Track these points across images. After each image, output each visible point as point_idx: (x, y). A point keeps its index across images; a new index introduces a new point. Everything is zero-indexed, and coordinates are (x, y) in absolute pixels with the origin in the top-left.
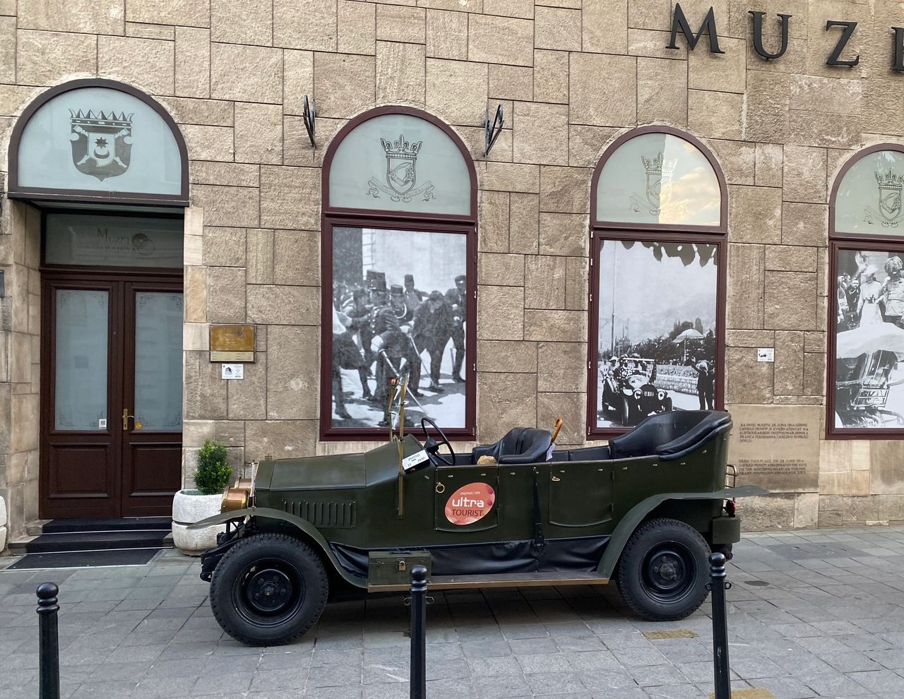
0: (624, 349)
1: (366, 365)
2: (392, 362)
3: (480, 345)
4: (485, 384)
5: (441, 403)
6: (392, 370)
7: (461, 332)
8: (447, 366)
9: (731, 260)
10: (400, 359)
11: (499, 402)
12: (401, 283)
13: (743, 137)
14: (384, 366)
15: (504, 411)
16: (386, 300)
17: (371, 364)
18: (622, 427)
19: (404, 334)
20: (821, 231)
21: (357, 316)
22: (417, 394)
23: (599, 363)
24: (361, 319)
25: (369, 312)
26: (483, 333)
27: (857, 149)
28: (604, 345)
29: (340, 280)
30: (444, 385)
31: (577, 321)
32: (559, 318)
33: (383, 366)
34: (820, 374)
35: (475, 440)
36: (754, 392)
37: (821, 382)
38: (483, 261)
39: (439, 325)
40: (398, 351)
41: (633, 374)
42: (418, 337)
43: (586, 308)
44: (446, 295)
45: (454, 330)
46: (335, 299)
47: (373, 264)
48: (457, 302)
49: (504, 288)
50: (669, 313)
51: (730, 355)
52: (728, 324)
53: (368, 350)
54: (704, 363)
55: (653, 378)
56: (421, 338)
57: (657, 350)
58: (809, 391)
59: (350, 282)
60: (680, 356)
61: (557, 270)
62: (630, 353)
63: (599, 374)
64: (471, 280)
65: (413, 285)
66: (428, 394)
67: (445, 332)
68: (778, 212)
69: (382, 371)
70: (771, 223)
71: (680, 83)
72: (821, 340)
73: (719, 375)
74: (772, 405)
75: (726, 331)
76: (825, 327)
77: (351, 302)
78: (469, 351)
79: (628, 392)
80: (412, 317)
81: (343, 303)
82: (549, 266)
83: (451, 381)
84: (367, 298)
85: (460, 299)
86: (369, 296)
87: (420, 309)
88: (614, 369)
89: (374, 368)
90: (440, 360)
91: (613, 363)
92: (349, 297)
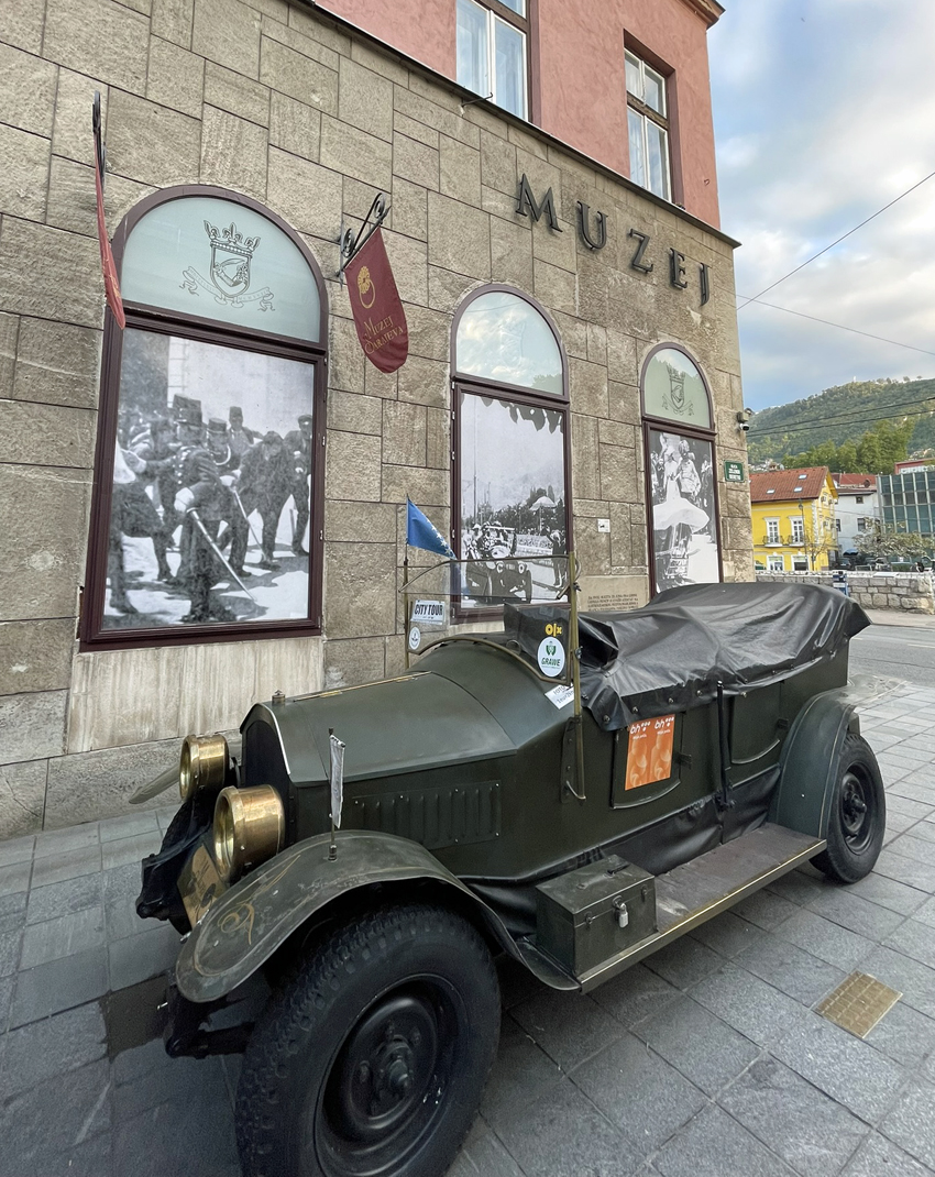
0: (485, 515)
1: (166, 530)
2: (205, 526)
3: (329, 507)
4: (333, 557)
5: (276, 585)
6: (205, 539)
7: (304, 488)
8: (284, 534)
9: (574, 430)
10: (219, 522)
11: (352, 581)
12: (225, 417)
13: (577, 315)
14: (194, 533)
15: (358, 592)
16: (201, 439)
17: (173, 530)
18: (486, 606)
19: (226, 488)
20: (635, 411)
21: (155, 458)
22: (241, 573)
23: (463, 531)
24: (160, 463)
25: (174, 453)
26: (332, 491)
27: (655, 343)
28: (467, 511)
29: (131, 403)
30: (280, 559)
31: (439, 481)
32: (419, 476)
33: (191, 532)
34: (643, 545)
35: (320, 634)
36: (597, 563)
37: (643, 552)
38: (333, 400)
39: (276, 477)
40: (216, 512)
41: (496, 544)
42: (245, 492)
43: (448, 468)
44: (287, 439)
45: (295, 484)
46: (121, 431)
47: (184, 387)
48: (300, 448)
49: (358, 436)
50: (526, 479)
51: (578, 525)
52: (574, 492)
53: (170, 509)
54: (556, 533)
55: (513, 550)
56: (249, 494)
57: (516, 518)
58: (636, 561)
59: (148, 408)
60: (536, 526)
61: (417, 420)
62: (492, 520)
63: (463, 544)
64: (318, 422)
65: (241, 421)
66: (258, 572)
67: (284, 487)
68: (605, 388)
69: (190, 540)
70: (601, 398)
71: (526, 250)
72: (641, 512)
73: (568, 547)
74: (611, 576)
75: (574, 501)
76: (643, 501)
77: (146, 437)
78: (314, 515)
79: (491, 565)
80: (238, 464)
81: (132, 437)
82: (409, 414)
83: (290, 554)
84: (172, 433)
85: (305, 445)
86: (175, 430)
87: (249, 455)
88: (477, 538)
89: (177, 535)
90: (276, 525)
91: (476, 530)
92: (144, 430)
